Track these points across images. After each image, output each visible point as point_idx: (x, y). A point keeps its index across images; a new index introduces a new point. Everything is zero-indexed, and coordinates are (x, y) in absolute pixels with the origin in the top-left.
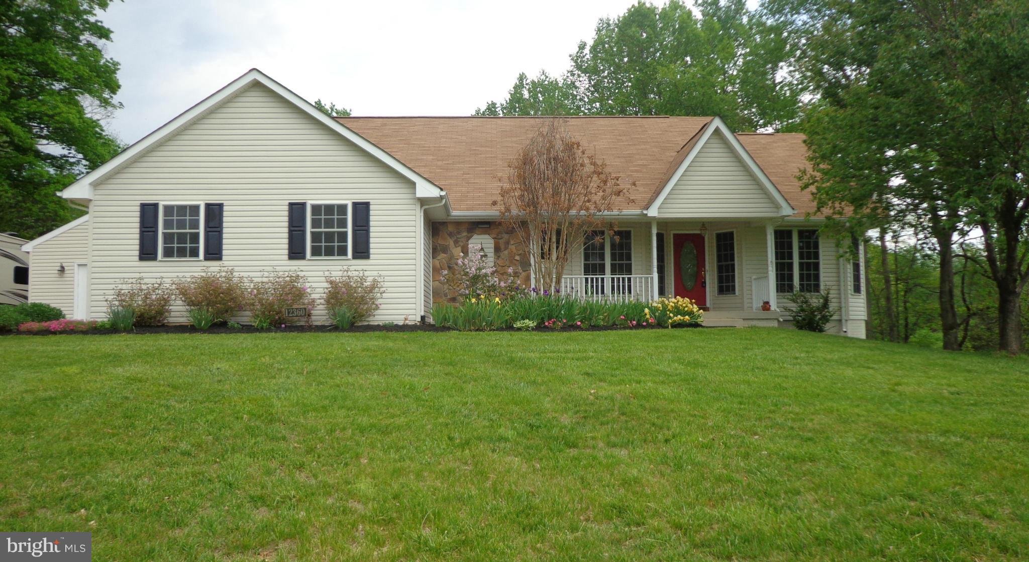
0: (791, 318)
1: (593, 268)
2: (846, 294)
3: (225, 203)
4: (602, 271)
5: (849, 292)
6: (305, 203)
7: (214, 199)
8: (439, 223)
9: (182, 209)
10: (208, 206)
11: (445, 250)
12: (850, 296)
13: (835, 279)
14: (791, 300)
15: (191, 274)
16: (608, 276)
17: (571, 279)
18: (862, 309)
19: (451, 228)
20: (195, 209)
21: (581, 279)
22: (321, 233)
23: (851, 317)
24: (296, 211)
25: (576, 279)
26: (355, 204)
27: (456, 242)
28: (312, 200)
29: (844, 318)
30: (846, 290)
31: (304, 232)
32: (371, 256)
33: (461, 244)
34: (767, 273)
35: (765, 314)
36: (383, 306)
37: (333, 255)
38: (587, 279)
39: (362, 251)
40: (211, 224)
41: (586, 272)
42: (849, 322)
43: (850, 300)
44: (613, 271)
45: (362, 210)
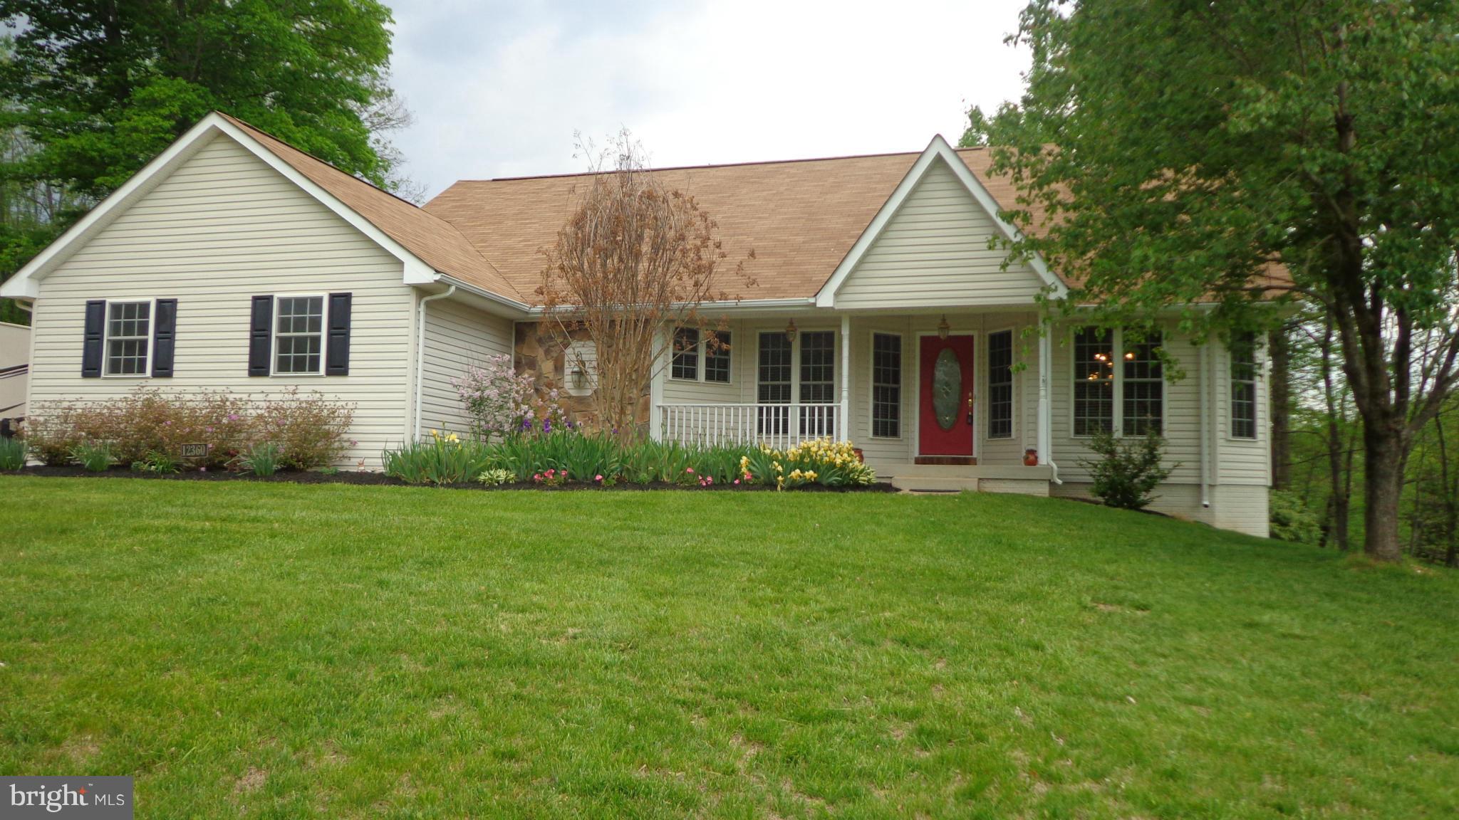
0: (1091, 479)
1: (773, 390)
2: (1212, 439)
3: (180, 299)
4: (787, 397)
5: (1220, 435)
6: (272, 297)
7: (166, 294)
8: (525, 323)
9: (130, 308)
10: (160, 303)
11: (532, 364)
12: (1220, 442)
13: (1192, 412)
14: (1093, 448)
15: (110, 396)
16: (795, 405)
17: (736, 409)
18: (1262, 466)
19: (540, 332)
20: (144, 307)
21: (752, 408)
22: (289, 339)
23: (1220, 481)
24: (261, 305)
25: (744, 409)
26: (332, 297)
27: (547, 352)
28: (283, 290)
29: (1206, 480)
30: (1212, 432)
31: (269, 337)
32: (350, 371)
33: (555, 355)
34: (1037, 401)
35: (1030, 472)
36: (360, 444)
37: (303, 370)
38: (761, 409)
39: (338, 366)
40: (162, 329)
41: (763, 397)
42: (1218, 489)
43: (1220, 450)
44: (804, 397)
45: (341, 303)
